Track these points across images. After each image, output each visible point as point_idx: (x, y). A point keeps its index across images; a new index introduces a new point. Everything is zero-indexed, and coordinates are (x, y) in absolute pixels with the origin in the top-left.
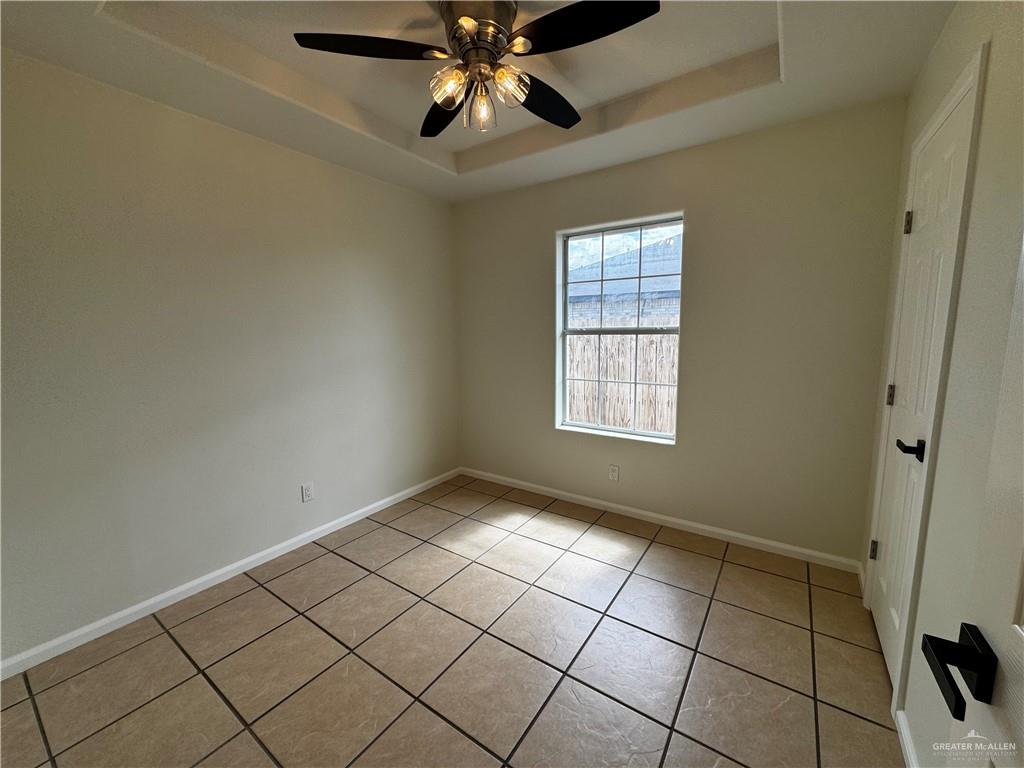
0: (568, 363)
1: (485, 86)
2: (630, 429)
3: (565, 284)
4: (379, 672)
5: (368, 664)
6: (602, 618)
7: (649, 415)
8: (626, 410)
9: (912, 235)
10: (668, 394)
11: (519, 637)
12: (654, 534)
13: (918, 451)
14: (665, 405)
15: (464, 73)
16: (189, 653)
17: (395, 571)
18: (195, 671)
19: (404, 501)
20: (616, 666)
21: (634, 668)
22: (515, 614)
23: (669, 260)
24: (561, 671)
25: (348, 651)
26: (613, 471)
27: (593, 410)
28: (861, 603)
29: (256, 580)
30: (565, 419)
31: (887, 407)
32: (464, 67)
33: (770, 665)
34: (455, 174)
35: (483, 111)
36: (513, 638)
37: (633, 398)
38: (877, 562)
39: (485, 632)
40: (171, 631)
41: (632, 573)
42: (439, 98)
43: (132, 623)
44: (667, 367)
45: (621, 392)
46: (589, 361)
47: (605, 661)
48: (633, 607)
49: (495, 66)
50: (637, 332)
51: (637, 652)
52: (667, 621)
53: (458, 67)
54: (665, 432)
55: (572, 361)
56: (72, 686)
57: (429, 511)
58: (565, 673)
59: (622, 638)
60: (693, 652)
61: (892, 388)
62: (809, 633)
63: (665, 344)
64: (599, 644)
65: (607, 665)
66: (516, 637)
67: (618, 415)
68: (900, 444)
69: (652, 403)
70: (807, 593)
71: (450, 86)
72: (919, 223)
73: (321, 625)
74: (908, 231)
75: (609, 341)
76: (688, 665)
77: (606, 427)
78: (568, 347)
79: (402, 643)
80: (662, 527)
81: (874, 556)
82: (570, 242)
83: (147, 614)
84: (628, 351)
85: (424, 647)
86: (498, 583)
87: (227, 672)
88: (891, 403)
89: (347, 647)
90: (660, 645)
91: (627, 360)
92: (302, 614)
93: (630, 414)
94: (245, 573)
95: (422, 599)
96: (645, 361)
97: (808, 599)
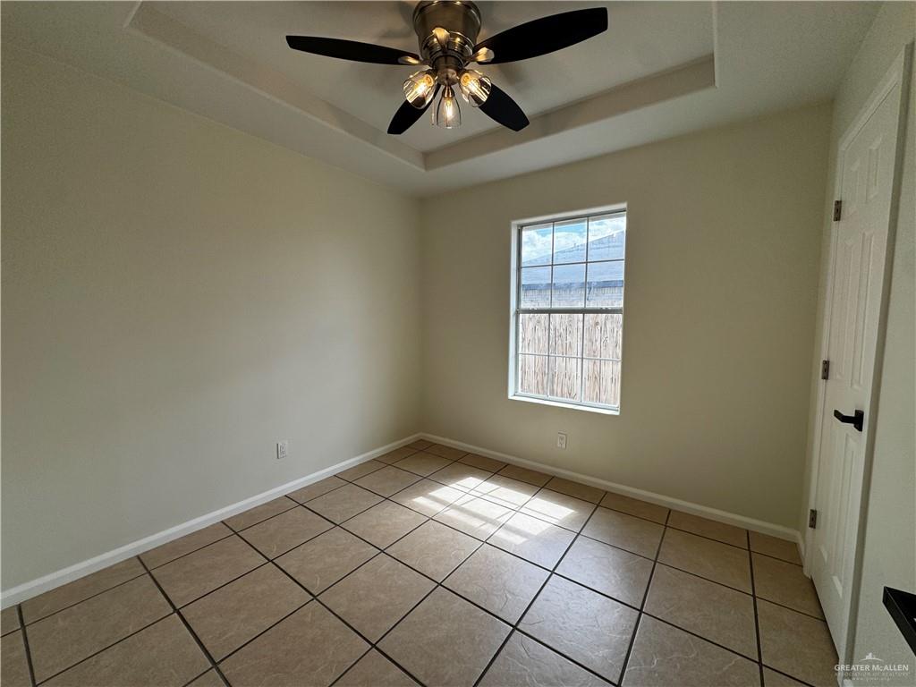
0: (520, 340)
1: (451, 89)
2: (578, 401)
3: (519, 268)
4: (340, 618)
5: (330, 610)
6: (551, 575)
7: (594, 390)
8: (573, 385)
9: (842, 223)
10: (612, 371)
11: (470, 590)
12: (600, 499)
13: (857, 420)
14: (609, 381)
15: (434, 77)
16: (166, 592)
17: (358, 525)
18: (172, 610)
19: (369, 461)
20: (564, 623)
21: (582, 625)
22: (468, 569)
23: (613, 247)
24: (511, 625)
25: (312, 598)
26: (562, 439)
27: (542, 385)
28: (802, 571)
29: (231, 528)
30: (517, 390)
31: (822, 382)
32: (433, 73)
33: (714, 628)
34: (423, 171)
35: (449, 111)
36: (465, 592)
37: (579, 375)
38: (816, 530)
39: (440, 584)
40: (152, 572)
41: (578, 534)
42: (411, 99)
43: (118, 564)
44: (611, 348)
45: (568, 369)
46: (539, 340)
47: (552, 618)
48: (581, 566)
49: (460, 71)
50: (584, 311)
51: (584, 610)
52: (613, 582)
53: (428, 72)
54: (609, 403)
55: (524, 339)
56: (59, 619)
57: (392, 471)
58: (515, 627)
59: (570, 595)
60: (638, 612)
61: (827, 363)
62: (752, 598)
63: (609, 326)
64: (547, 600)
65: (555, 621)
66: (469, 590)
67: (565, 390)
68: (837, 414)
69: (597, 378)
70: (748, 559)
71: (422, 87)
72: (847, 210)
73: (288, 572)
74: (838, 218)
75: (558, 320)
76: (634, 625)
77: (555, 398)
78: (521, 325)
79: (361, 592)
80: (606, 492)
81: (813, 525)
82: (523, 232)
83: (132, 556)
84: (575, 331)
85: (382, 596)
86: (452, 540)
87: (200, 613)
88: (826, 377)
89: (311, 594)
90: (606, 604)
91: (574, 339)
92: (271, 561)
93: (577, 389)
94: (222, 522)
95: (382, 551)
96: (591, 340)
97: (749, 566)
